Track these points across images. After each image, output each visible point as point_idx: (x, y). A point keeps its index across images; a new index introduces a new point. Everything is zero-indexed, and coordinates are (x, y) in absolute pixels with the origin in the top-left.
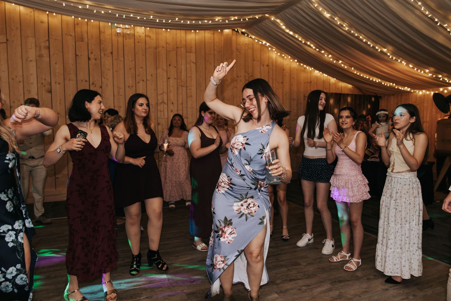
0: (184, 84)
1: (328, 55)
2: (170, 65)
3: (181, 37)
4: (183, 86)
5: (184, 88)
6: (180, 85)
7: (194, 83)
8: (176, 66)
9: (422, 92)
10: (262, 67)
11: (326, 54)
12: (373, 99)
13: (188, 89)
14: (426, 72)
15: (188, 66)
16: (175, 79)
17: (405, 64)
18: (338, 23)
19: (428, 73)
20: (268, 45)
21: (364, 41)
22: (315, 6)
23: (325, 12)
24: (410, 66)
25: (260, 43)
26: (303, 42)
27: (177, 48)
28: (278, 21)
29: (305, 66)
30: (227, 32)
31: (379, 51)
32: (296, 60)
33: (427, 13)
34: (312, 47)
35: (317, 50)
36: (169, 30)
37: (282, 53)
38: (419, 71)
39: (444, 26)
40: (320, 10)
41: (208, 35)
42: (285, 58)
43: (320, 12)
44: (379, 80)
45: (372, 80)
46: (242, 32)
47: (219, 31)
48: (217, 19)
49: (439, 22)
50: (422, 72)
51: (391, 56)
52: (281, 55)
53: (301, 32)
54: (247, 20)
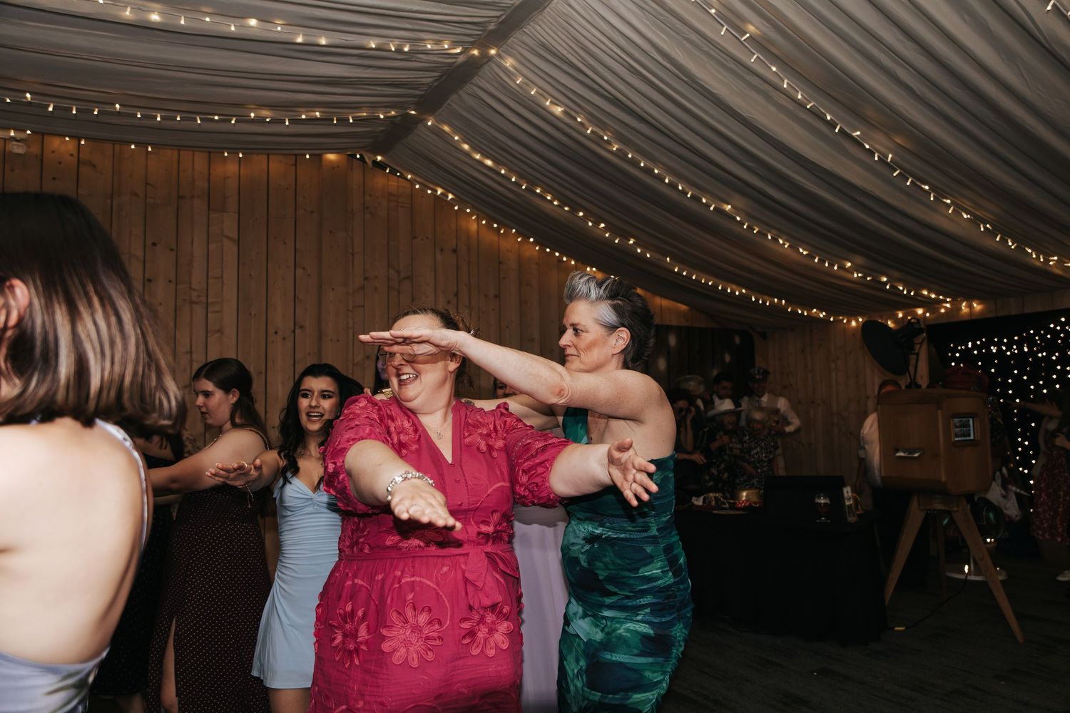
0: (199, 296)
1: (596, 223)
2: (154, 244)
3: (193, 169)
4: (197, 303)
5: (199, 310)
6: (184, 300)
7: (230, 293)
8: (174, 247)
9: (857, 321)
10: (439, 256)
11: (591, 219)
12: (737, 340)
13: (209, 310)
14: (847, 267)
15: (212, 247)
16: (170, 281)
17: (789, 246)
18: (589, 132)
19: (850, 271)
20: (450, 196)
21: (667, 181)
22: (518, 82)
23: (549, 101)
24: (801, 250)
25: (429, 192)
26: (524, 187)
27: (180, 197)
28: (446, 128)
29: (557, 254)
30: (331, 162)
31: (712, 209)
32: (532, 240)
33: (800, 97)
34: (551, 202)
35: (566, 209)
36: (150, 149)
37: (491, 220)
38: (827, 265)
39: (854, 134)
40: (533, 93)
41: (277, 166)
42: (502, 232)
43: (532, 99)
44: (744, 291)
45: (724, 289)
46: (375, 162)
47: (308, 157)
48: (252, 115)
49: (837, 125)
50: (836, 268)
51: (746, 224)
52: (489, 225)
53: (511, 158)
54: (351, 121)
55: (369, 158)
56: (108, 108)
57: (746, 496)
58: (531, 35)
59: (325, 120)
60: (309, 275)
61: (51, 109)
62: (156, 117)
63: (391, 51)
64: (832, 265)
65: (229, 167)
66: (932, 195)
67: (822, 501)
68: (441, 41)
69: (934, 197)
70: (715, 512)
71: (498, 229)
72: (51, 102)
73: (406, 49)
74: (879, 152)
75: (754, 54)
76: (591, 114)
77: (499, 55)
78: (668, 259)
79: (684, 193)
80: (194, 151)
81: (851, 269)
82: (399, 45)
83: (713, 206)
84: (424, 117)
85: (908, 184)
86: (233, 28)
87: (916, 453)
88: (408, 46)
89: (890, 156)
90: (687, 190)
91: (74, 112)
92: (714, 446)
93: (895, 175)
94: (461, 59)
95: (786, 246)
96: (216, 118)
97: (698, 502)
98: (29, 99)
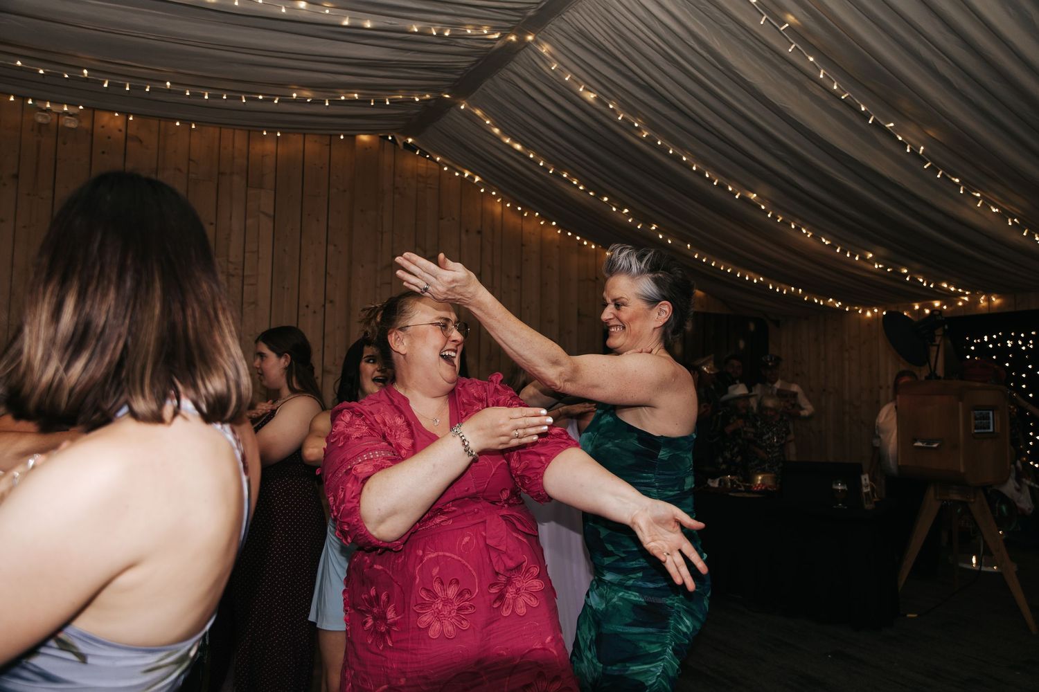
0: (236, 269)
1: (620, 209)
3: (233, 147)
4: (233, 276)
5: (235, 283)
7: (265, 267)
8: (214, 222)
9: (872, 312)
10: (464, 237)
11: (615, 204)
12: (752, 327)
13: (245, 283)
14: (868, 258)
15: (249, 221)
17: (811, 236)
18: (620, 118)
19: (871, 262)
20: (477, 179)
21: (694, 168)
22: (553, 68)
23: (583, 87)
24: (824, 240)
25: (457, 174)
26: (551, 172)
27: (221, 174)
28: (478, 112)
29: (578, 238)
30: (364, 142)
31: (737, 197)
32: (554, 223)
33: (835, 87)
34: (577, 187)
35: (591, 194)
36: (193, 127)
37: (515, 203)
38: (848, 255)
39: (888, 126)
40: (567, 79)
41: (313, 146)
42: (525, 215)
43: (566, 85)
44: (761, 279)
45: (743, 277)
46: (406, 144)
47: (342, 137)
48: (295, 95)
49: (871, 116)
50: (857, 258)
51: (771, 213)
52: (513, 208)
53: (541, 143)
54: (388, 103)
55: (401, 140)
56: (159, 86)
57: (762, 480)
58: (570, 22)
59: (363, 102)
60: (340, 252)
61: (106, 85)
62: (204, 95)
63: (432, 35)
64: (853, 256)
65: (268, 145)
66: (962, 188)
67: (840, 487)
68: (480, 26)
69: (964, 190)
70: (731, 494)
71: (522, 212)
72: (106, 78)
73: (447, 34)
74: (911, 144)
75: (792, 44)
76: (623, 100)
77: (535, 41)
78: (689, 246)
79: (711, 181)
80: (234, 129)
81: (872, 261)
82: (441, 29)
83: (739, 194)
84: (457, 101)
85: (939, 176)
86: (284, 10)
87: (934, 443)
88: (449, 31)
89: (922, 148)
90: (713, 178)
91: (128, 89)
92: (729, 429)
93: (925, 167)
94: (499, 44)
95: (809, 236)
96: (261, 97)
97: (715, 484)
98: (86, 75)
